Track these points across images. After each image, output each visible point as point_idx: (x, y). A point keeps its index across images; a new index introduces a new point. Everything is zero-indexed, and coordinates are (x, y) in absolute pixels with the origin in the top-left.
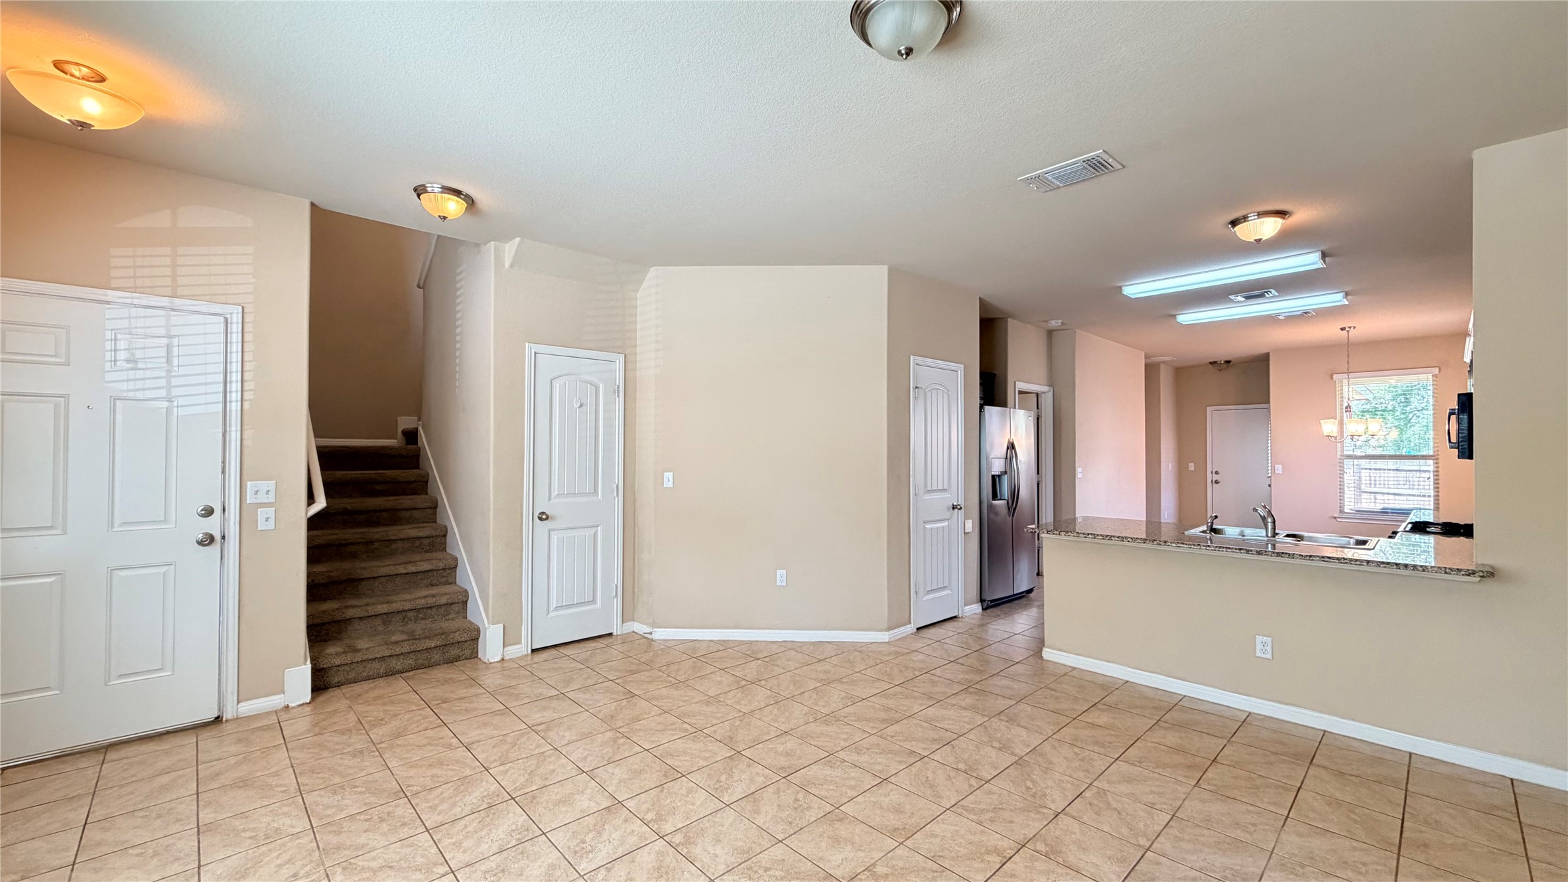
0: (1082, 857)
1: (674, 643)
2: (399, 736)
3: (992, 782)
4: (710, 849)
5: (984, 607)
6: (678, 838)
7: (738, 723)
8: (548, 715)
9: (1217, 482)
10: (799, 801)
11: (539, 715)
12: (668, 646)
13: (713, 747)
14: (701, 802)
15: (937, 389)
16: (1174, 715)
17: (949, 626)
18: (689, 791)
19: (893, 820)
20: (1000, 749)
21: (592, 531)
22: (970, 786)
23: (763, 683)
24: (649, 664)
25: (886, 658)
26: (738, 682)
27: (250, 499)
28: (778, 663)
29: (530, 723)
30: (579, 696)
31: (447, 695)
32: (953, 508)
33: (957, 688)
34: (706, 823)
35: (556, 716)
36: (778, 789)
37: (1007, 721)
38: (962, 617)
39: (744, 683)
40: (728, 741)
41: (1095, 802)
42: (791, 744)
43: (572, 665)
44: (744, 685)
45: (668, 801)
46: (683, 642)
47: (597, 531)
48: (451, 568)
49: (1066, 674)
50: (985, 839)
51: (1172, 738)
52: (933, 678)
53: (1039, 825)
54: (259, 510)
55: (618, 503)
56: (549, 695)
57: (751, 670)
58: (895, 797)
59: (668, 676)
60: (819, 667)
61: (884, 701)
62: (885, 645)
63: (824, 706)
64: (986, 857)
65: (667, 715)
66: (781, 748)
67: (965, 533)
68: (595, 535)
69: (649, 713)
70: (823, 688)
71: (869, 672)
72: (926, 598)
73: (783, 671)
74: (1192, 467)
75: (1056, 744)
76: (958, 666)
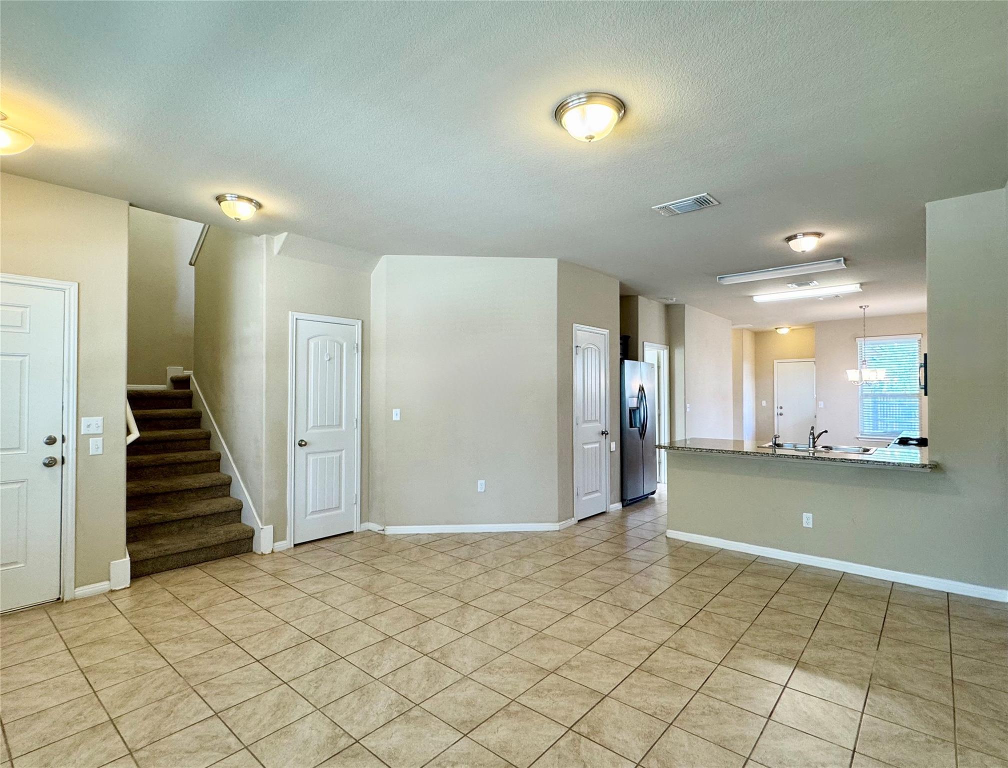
0: (698, 648)
1: (402, 536)
2: (210, 606)
3: (639, 611)
4: (460, 659)
5: (625, 505)
6: (436, 655)
7: (461, 586)
8: (320, 587)
9: (781, 414)
10: (513, 629)
11: (314, 587)
12: (398, 539)
13: (448, 601)
14: (446, 634)
15: (591, 348)
16: (753, 567)
17: (601, 518)
18: (437, 628)
19: (577, 637)
20: (642, 593)
21: (337, 455)
22: (625, 615)
23: (474, 560)
24: (387, 551)
25: (559, 541)
26: (456, 560)
27: (83, 431)
28: (482, 547)
29: (310, 593)
30: (340, 574)
31: (237, 578)
32: (602, 434)
33: (611, 558)
34: (454, 645)
35: (326, 587)
36: (499, 624)
37: (646, 576)
38: (609, 513)
39: (460, 561)
40: (456, 597)
41: (704, 619)
42: (501, 596)
43: (328, 554)
44: (462, 562)
45: (424, 634)
46: (409, 535)
47: (342, 454)
48: (226, 485)
49: (682, 546)
50: (637, 643)
51: (751, 581)
52: (593, 552)
53: (670, 634)
54: (91, 439)
55: (357, 433)
56: (317, 574)
57: (464, 552)
58: (577, 623)
59: (403, 558)
60: (513, 548)
61: (561, 568)
62: (556, 532)
63: (520, 573)
64: (639, 653)
65: (409, 583)
66: (495, 600)
67: (611, 452)
68: (340, 457)
69: (396, 583)
70: (518, 561)
71: (548, 550)
72: (584, 498)
73: (487, 552)
74: (764, 403)
75: (678, 588)
76: (609, 544)
